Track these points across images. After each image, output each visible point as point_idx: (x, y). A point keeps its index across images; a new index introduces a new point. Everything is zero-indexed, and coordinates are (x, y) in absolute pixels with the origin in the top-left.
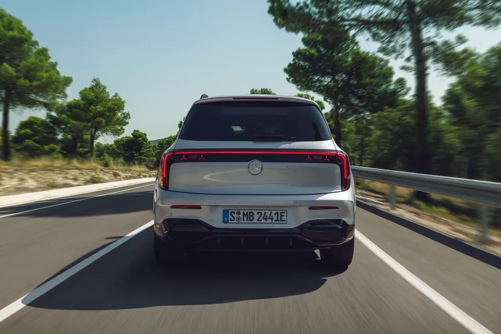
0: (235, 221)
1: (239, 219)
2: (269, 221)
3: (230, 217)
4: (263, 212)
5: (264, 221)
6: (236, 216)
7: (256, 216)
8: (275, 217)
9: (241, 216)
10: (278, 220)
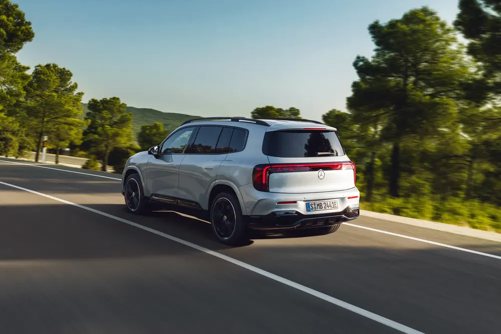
0: (314, 210)
1: (315, 208)
2: (330, 208)
3: (311, 207)
4: (326, 203)
5: (327, 208)
6: (313, 206)
7: (324, 206)
8: (332, 206)
9: (316, 206)
10: (333, 207)
